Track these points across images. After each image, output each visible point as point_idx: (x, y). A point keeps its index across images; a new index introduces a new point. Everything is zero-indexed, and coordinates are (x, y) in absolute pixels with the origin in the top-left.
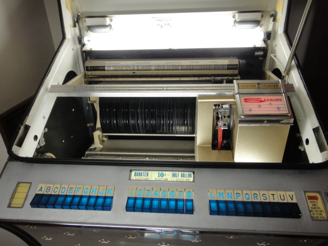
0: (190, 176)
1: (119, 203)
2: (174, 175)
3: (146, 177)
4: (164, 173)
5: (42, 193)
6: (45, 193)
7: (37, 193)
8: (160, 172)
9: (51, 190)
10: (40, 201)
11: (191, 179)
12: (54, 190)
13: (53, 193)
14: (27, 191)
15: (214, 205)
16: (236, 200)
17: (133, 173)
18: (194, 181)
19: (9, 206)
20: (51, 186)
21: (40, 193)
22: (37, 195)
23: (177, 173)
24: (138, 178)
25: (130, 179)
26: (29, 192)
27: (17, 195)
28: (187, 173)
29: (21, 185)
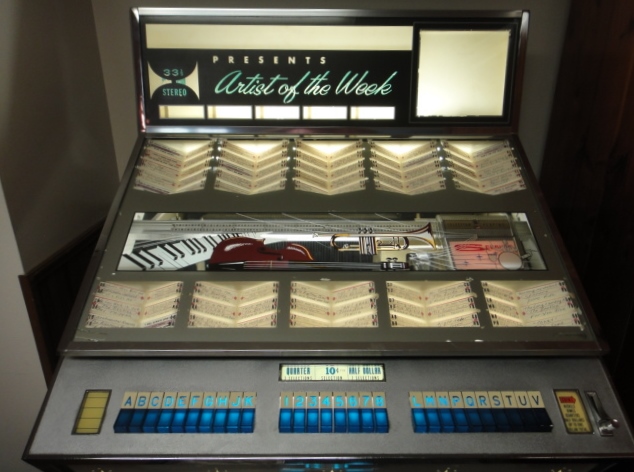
0: (377, 371)
1: (267, 420)
2: (352, 371)
3: (307, 375)
4: (336, 367)
5: (132, 407)
6: (137, 407)
7: (123, 407)
8: (329, 367)
9: (147, 401)
10: (131, 421)
11: (380, 377)
12: (153, 402)
13: (151, 407)
14: (103, 405)
15: (419, 416)
16: (453, 407)
17: (284, 369)
18: (385, 380)
19: (74, 432)
20: (147, 395)
21: (128, 407)
22: (122, 411)
23: (356, 367)
24: (294, 377)
25: (280, 379)
26: (109, 407)
27: (86, 413)
28: (372, 367)
29: (91, 395)
